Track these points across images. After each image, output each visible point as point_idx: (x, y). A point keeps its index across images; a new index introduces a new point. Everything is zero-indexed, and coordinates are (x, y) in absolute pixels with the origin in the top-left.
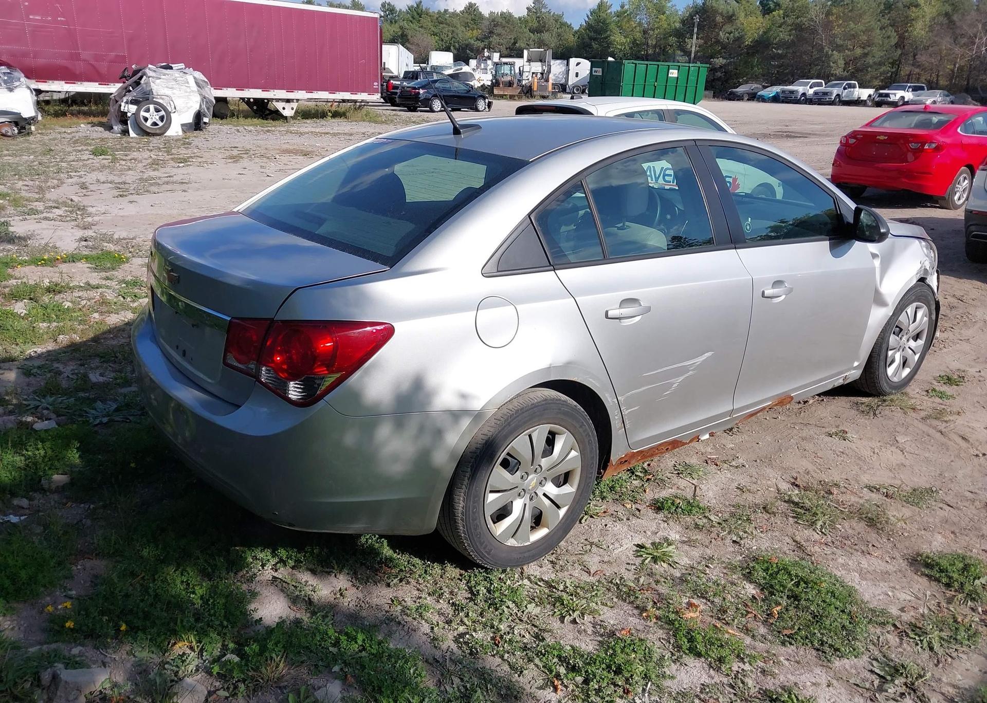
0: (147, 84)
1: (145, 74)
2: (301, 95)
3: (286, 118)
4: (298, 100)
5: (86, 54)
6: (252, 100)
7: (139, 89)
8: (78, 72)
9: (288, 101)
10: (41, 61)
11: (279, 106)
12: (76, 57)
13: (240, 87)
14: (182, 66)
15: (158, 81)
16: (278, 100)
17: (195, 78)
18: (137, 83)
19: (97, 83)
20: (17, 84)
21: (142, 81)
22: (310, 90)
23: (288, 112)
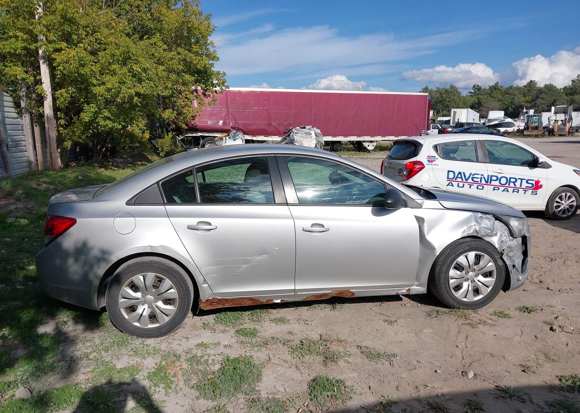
0: (293, 136)
1: (292, 131)
2: (379, 138)
3: (369, 151)
4: (377, 141)
5: (274, 123)
6: (355, 142)
7: (289, 138)
8: (270, 132)
9: (371, 142)
10: (255, 127)
11: (366, 145)
12: (270, 124)
13: (346, 136)
14: (310, 127)
15: (297, 135)
16: (366, 142)
17: (315, 132)
18: (289, 136)
19: (278, 136)
20: (237, 137)
21: (291, 135)
22: (384, 136)
23: (371, 147)
